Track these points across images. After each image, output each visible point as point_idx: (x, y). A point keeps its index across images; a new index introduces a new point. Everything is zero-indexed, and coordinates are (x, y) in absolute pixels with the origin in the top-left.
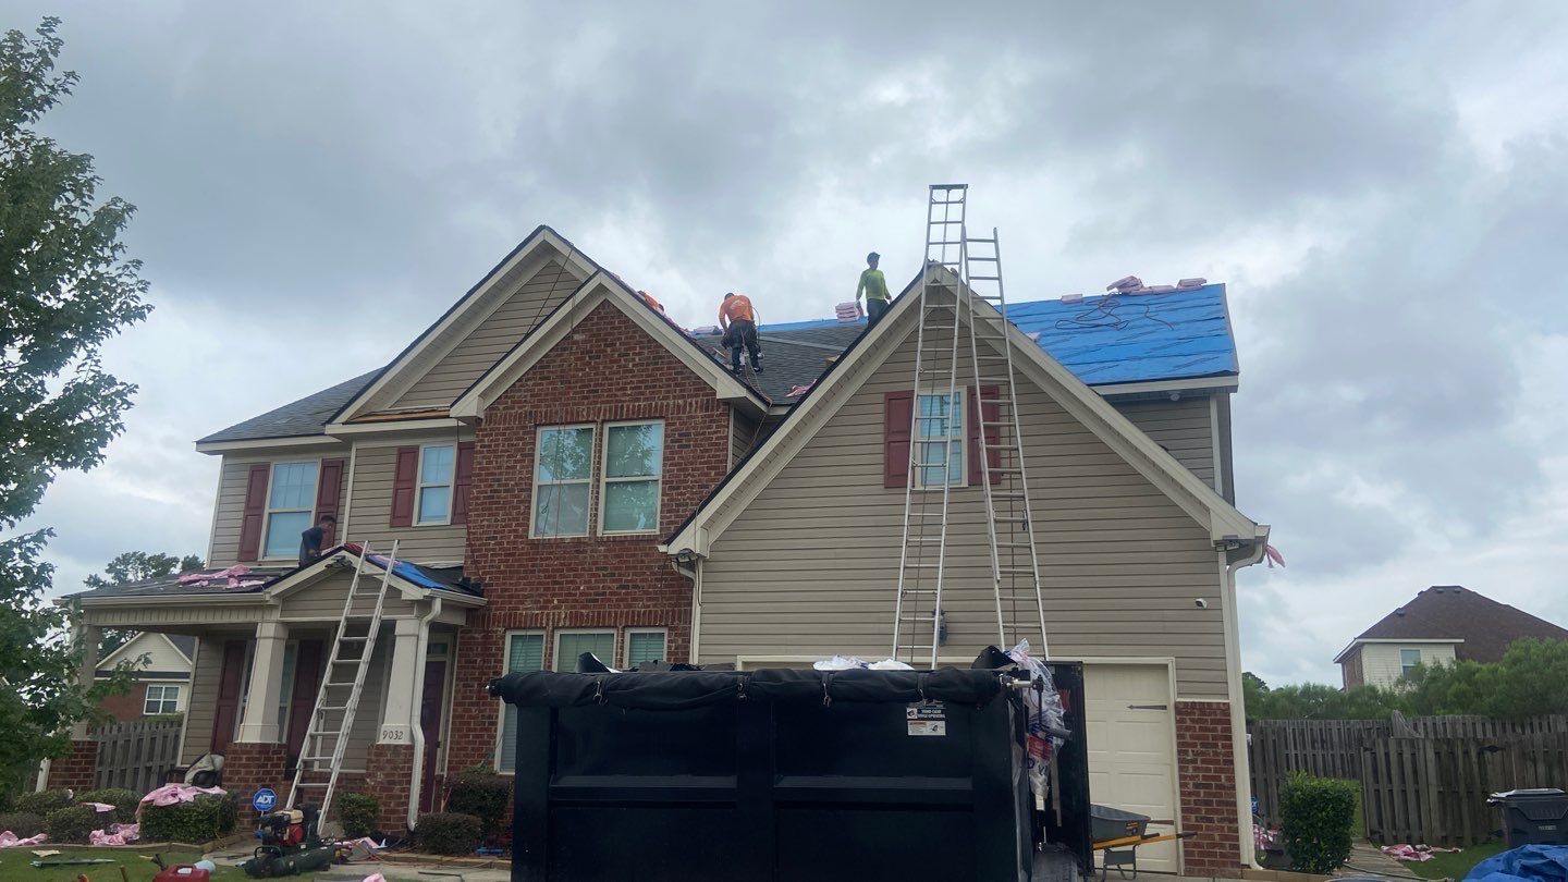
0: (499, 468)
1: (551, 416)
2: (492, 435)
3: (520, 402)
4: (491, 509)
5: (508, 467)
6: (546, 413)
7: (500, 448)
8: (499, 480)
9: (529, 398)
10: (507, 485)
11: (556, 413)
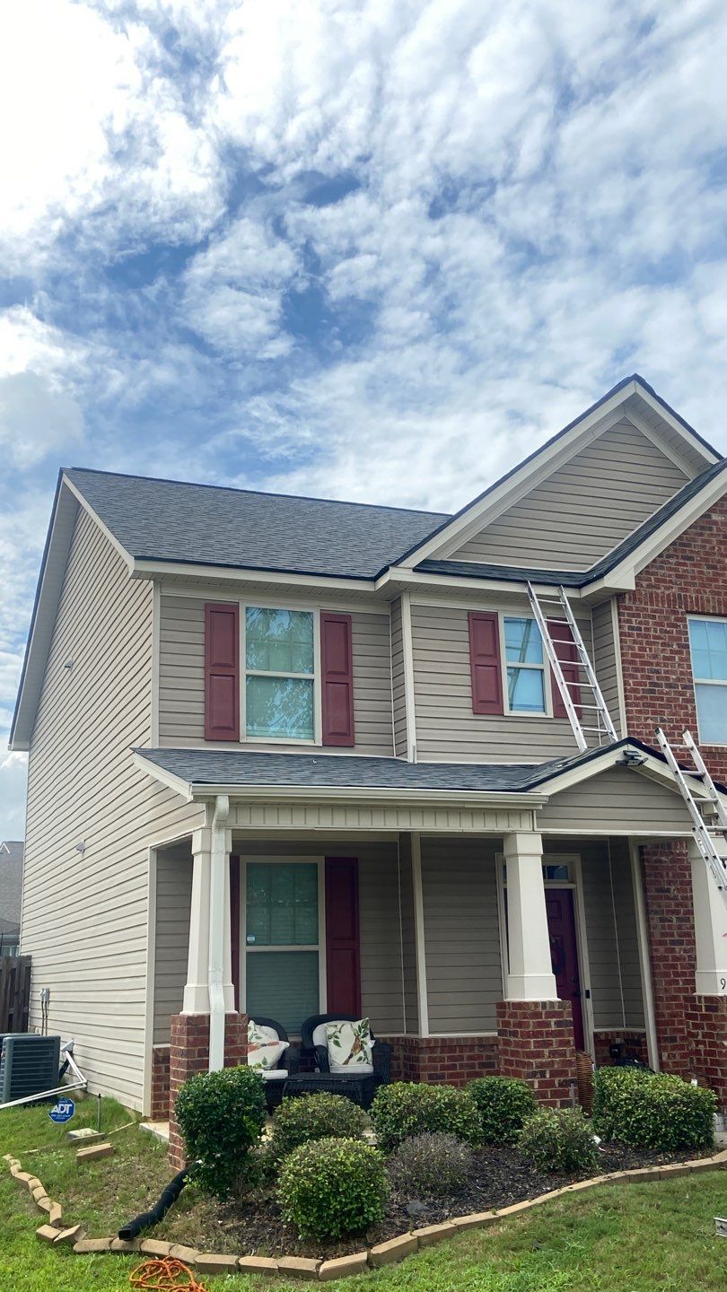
0: (655, 657)
1: (702, 605)
2: (639, 616)
3: (665, 581)
4: (654, 706)
5: (665, 658)
6: (697, 599)
7: (652, 633)
8: (658, 672)
9: (674, 579)
10: (668, 678)
11: (708, 601)
